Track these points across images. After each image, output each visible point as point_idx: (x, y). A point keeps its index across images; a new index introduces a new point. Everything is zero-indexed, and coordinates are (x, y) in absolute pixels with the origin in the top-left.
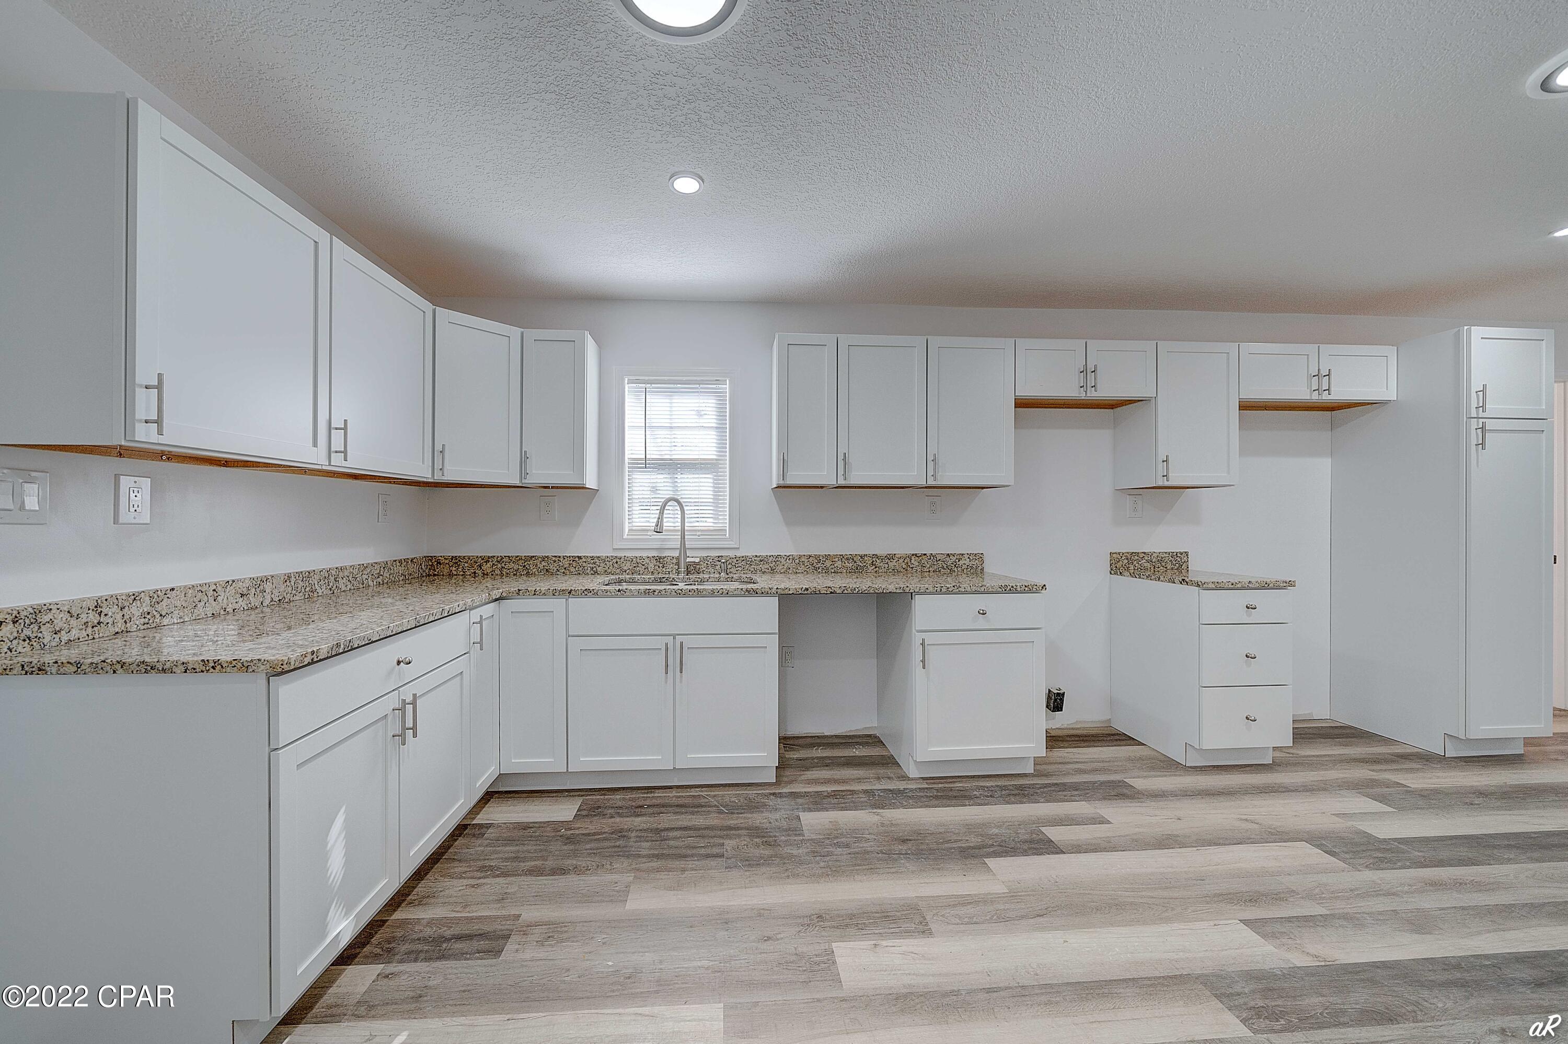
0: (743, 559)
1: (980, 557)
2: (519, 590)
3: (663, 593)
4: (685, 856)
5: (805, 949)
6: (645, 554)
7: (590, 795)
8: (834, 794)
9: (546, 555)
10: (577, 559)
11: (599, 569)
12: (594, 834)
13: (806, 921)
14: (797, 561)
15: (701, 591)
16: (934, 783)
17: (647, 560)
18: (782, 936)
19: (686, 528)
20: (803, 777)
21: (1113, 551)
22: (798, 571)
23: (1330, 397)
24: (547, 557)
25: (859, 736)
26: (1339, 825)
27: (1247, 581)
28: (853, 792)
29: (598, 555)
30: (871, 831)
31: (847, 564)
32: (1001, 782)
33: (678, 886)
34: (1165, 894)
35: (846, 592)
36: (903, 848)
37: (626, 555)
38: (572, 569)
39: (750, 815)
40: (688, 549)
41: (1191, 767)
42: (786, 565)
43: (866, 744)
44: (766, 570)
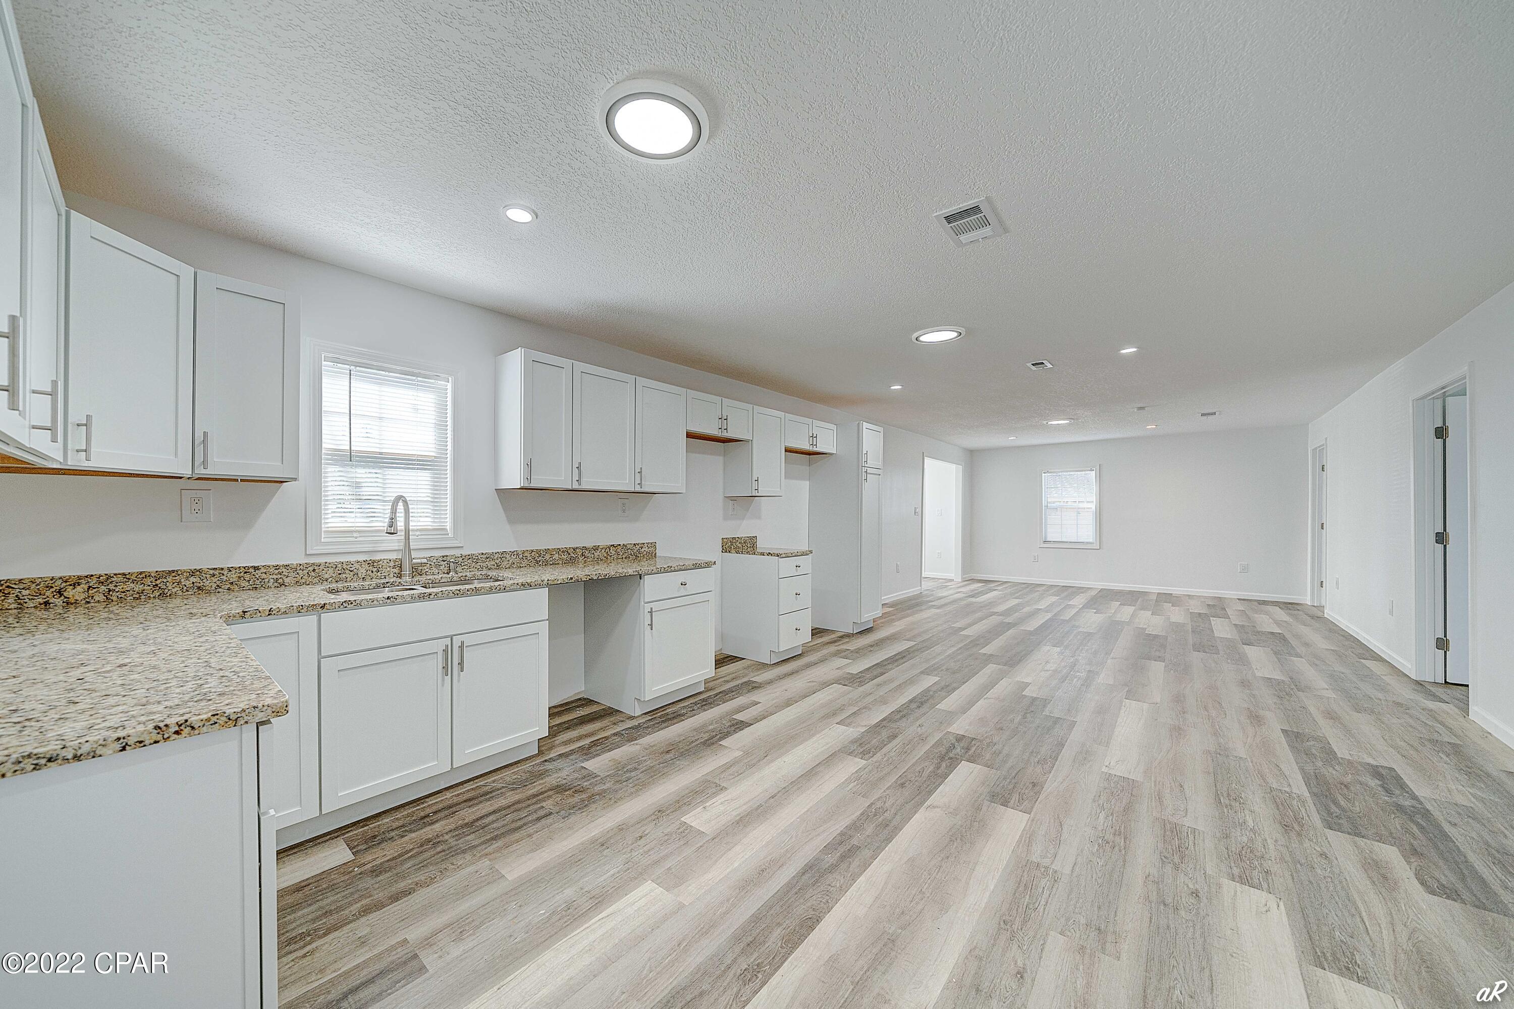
0: (468, 557)
1: (653, 545)
2: (244, 612)
3: (440, 595)
4: (520, 828)
5: (669, 830)
6: (352, 558)
7: (347, 832)
8: (594, 744)
9: (198, 568)
10: (252, 570)
11: (287, 580)
12: (400, 856)
13: (653, 817)
14: (521, 556)
15: (480, 589)
16: (654, 714)
17: (357, 566)
18: (647, 831)
19: (411, 528)
20: (557, 742)
21: (724, 537)
22: (522, 565)
23: (816, 449)
24: (199, 571)
25: (572, 702)
26: (840, 673)
27: (796, 551)
28: (606, 738)
29: (287, 563)
30: (642, 755)
31: (563, 556)
32: (692, 701)
33: (538, 846)
34: (805, 725)
35: (600, 578)
36: (671, 755)
37: (328, 561)
38: (244, 584)
39: (541, 782)
40: (413, 549)
41: (774, 664)
42: (511, 561)
43: (582, 706)
44: (492, 567)
